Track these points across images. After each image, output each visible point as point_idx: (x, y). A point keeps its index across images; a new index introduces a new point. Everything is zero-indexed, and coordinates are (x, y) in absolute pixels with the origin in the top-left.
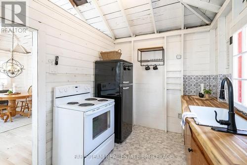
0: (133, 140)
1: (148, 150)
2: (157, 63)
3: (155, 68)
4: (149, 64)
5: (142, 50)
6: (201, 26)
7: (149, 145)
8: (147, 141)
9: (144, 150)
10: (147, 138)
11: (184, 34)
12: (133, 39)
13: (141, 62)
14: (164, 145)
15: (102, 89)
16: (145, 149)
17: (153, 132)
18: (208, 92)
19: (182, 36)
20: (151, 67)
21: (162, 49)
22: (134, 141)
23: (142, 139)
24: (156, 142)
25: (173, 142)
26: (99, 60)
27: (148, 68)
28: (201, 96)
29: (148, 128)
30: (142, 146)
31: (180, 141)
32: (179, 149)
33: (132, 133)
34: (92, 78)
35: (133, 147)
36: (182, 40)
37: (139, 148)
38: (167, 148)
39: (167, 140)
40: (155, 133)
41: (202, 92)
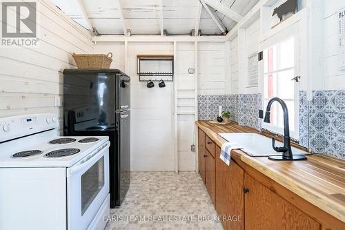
0: (137, 195)
1: (162, 204)
2: (164, 78)
3: (162, 85)
4: (153, 78)
5: (141, 58)
6: (216, 34)
7: (161, 197)
8: (156, 191)
9: (157, 206)
10: (156, 188)
11: (198, 42)
12: (127, 39)
13: (140, 75)
14: (181, 191)
15: (78, 120)
16: (158, 204)
17: (160, 177)
18: (227, 115)
19: (196, 44)
20: (156, 84)
21: (171, 58)
22: (138, 197)
23: (148, 190)
24: (169, 190)
25: (190, 185)
26: (69, 67)
27: (150, 85)
28: (220, 120)
29: (152, 173)
30: (153, 202)
31: (197, 180)
32: (199, 191)
33: (131, 185)
34: (58, 101)
35: (139, 207)
36: (196, 50)
37: (148, 206)
38: (185, 195)
39: (182, 183)
40: (163, 177)
41: (220, 115)
